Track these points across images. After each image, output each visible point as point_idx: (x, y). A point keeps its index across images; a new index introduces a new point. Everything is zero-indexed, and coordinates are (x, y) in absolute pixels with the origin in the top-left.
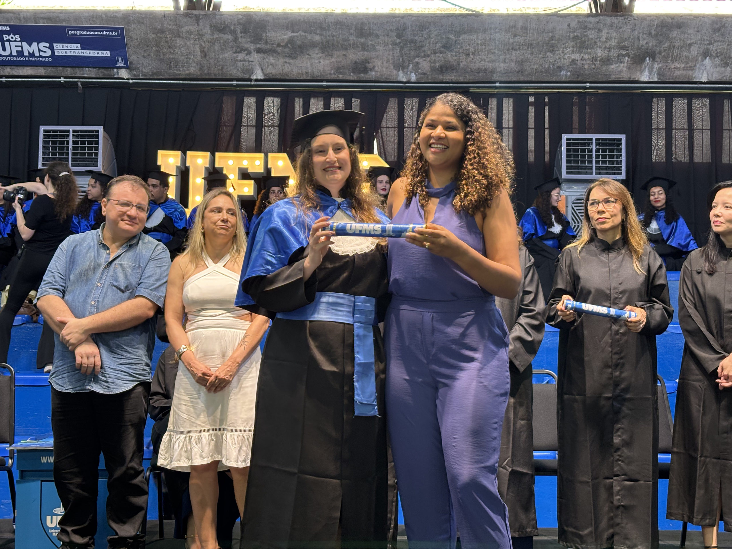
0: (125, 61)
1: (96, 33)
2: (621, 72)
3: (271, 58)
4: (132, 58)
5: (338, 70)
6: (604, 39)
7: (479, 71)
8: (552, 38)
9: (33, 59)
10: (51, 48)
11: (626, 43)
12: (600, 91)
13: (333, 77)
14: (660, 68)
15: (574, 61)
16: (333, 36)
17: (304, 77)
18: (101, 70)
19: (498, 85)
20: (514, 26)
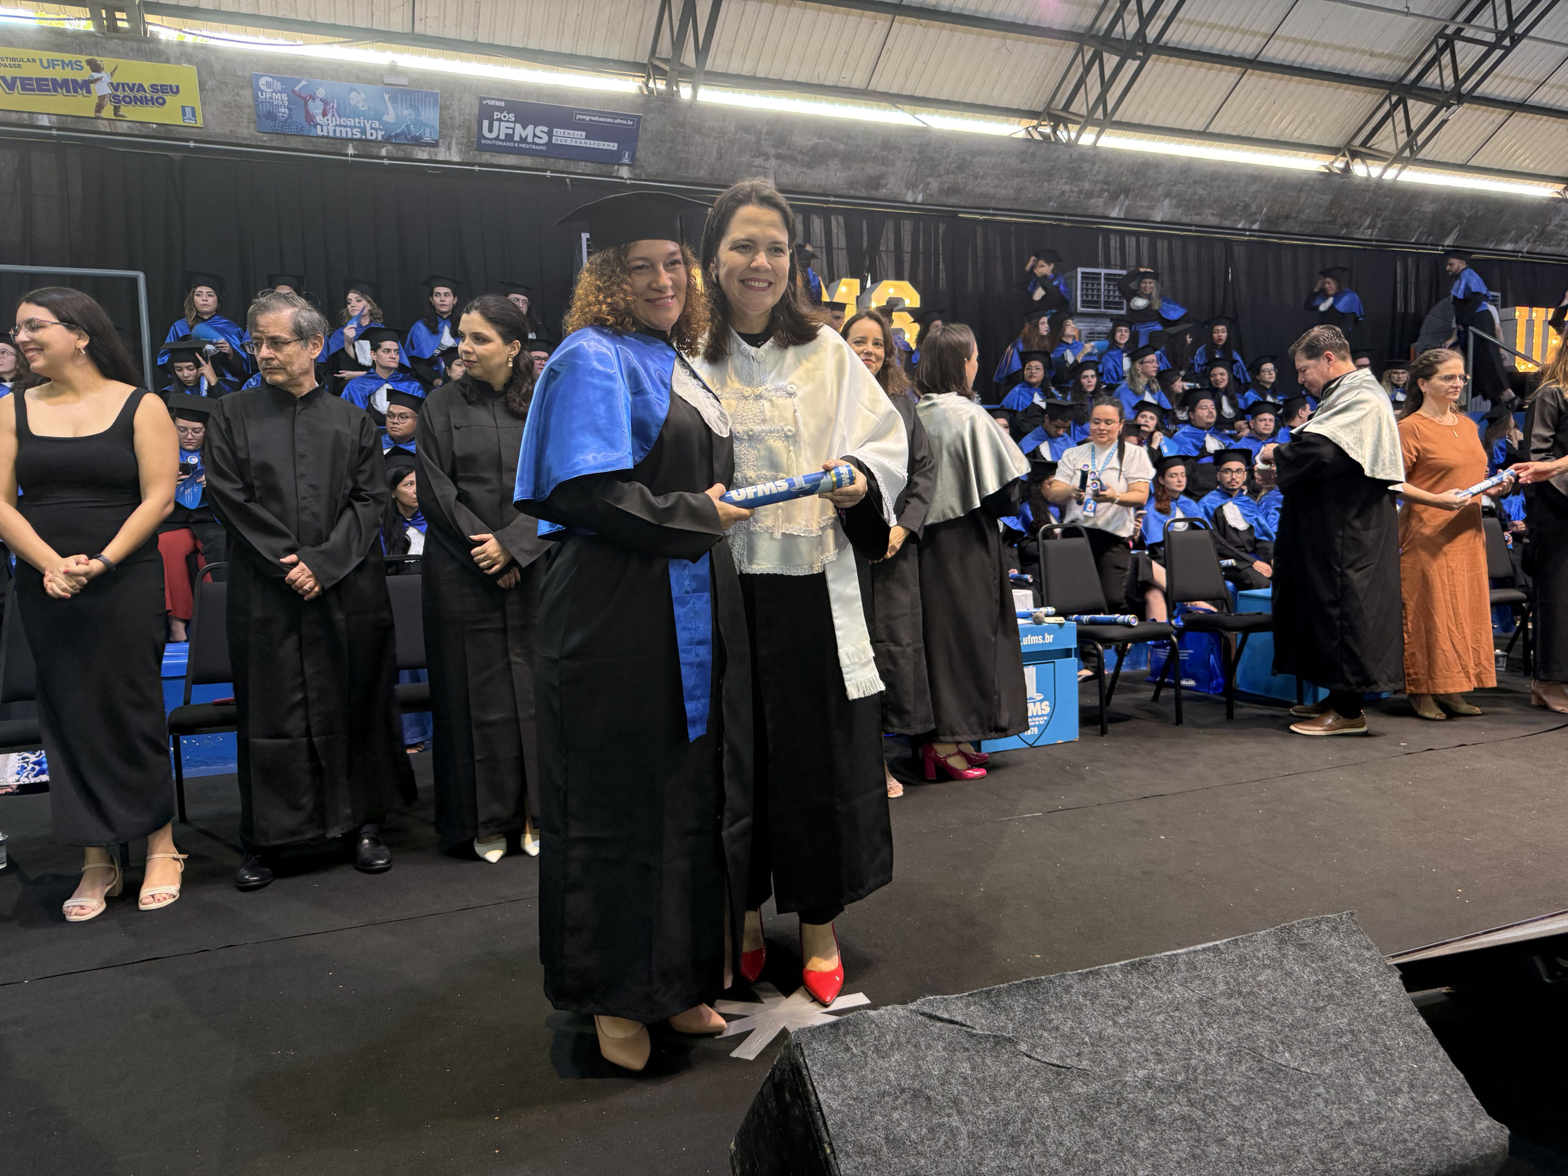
0: (633, 158)
1: (609, 120)
2: (1097, 207)
3: (788, 166)
4: (640, 154)
5: (852, 184)
6: (1094, 173)
7: (982, 195)
8: (1053, 167)
9: (524, 146)
10: (550, 134)
11: (1110, 179)
12: (1065, 224)
13: (845, 192)
14: (1128, 206)
15: (1064, 192)
16: (858, 146)
17: (815, 190)
18: (600, 166)
19: (991, 212)
20: (1025, 152)
